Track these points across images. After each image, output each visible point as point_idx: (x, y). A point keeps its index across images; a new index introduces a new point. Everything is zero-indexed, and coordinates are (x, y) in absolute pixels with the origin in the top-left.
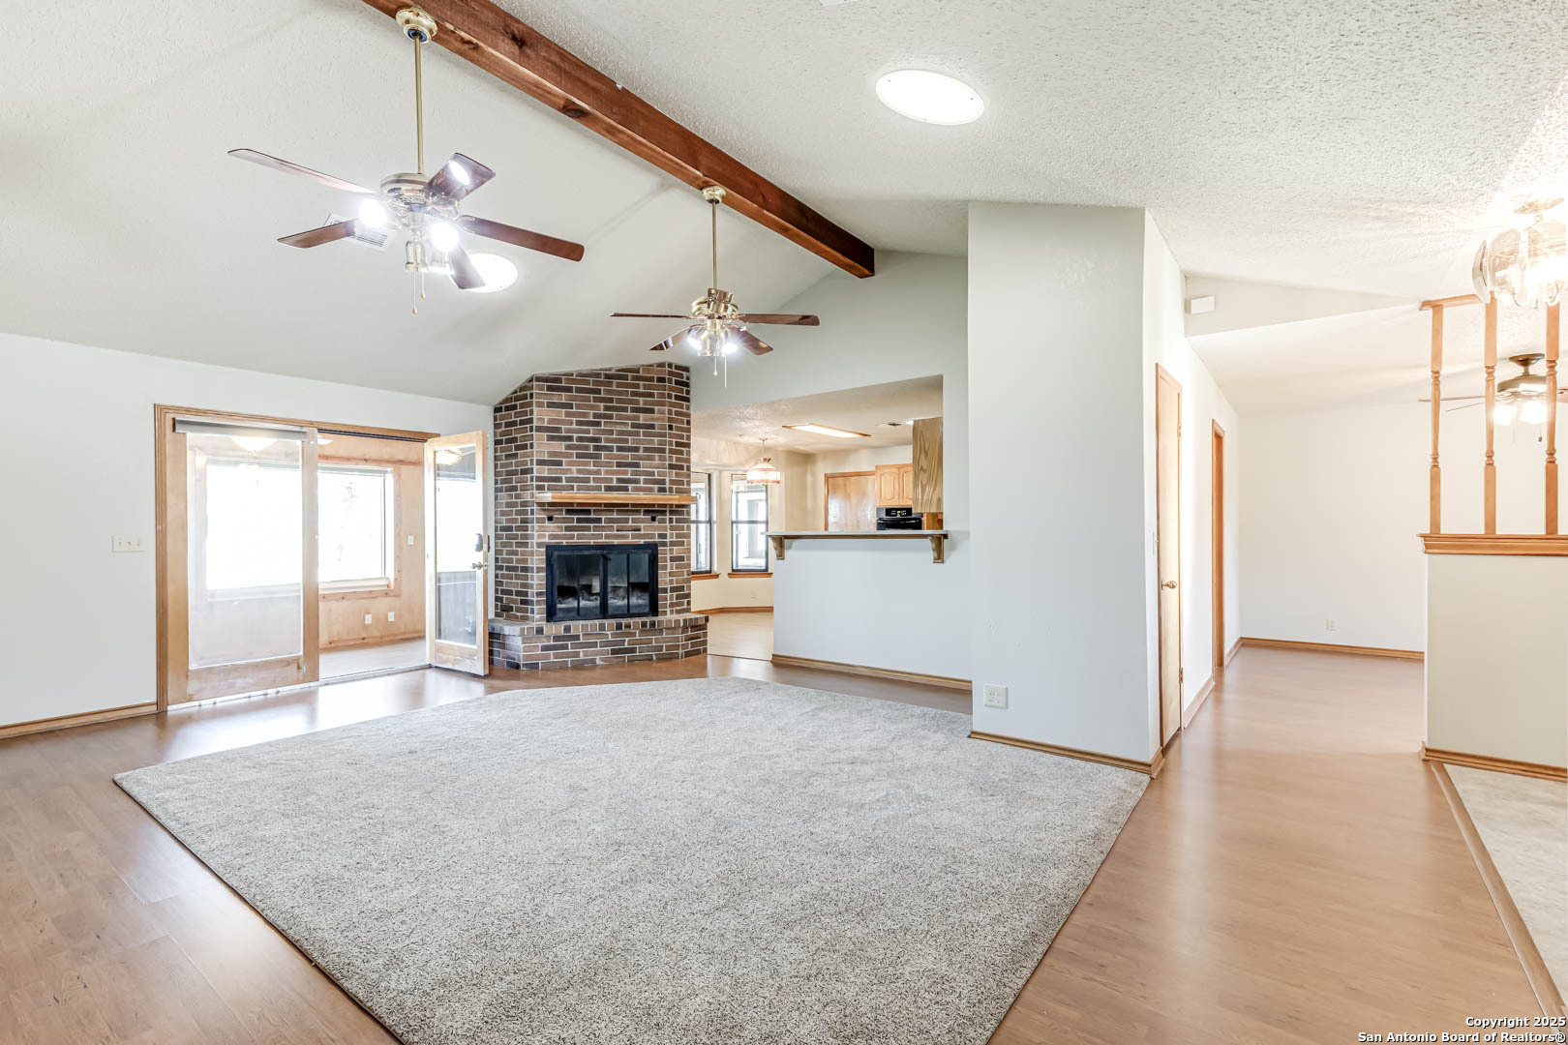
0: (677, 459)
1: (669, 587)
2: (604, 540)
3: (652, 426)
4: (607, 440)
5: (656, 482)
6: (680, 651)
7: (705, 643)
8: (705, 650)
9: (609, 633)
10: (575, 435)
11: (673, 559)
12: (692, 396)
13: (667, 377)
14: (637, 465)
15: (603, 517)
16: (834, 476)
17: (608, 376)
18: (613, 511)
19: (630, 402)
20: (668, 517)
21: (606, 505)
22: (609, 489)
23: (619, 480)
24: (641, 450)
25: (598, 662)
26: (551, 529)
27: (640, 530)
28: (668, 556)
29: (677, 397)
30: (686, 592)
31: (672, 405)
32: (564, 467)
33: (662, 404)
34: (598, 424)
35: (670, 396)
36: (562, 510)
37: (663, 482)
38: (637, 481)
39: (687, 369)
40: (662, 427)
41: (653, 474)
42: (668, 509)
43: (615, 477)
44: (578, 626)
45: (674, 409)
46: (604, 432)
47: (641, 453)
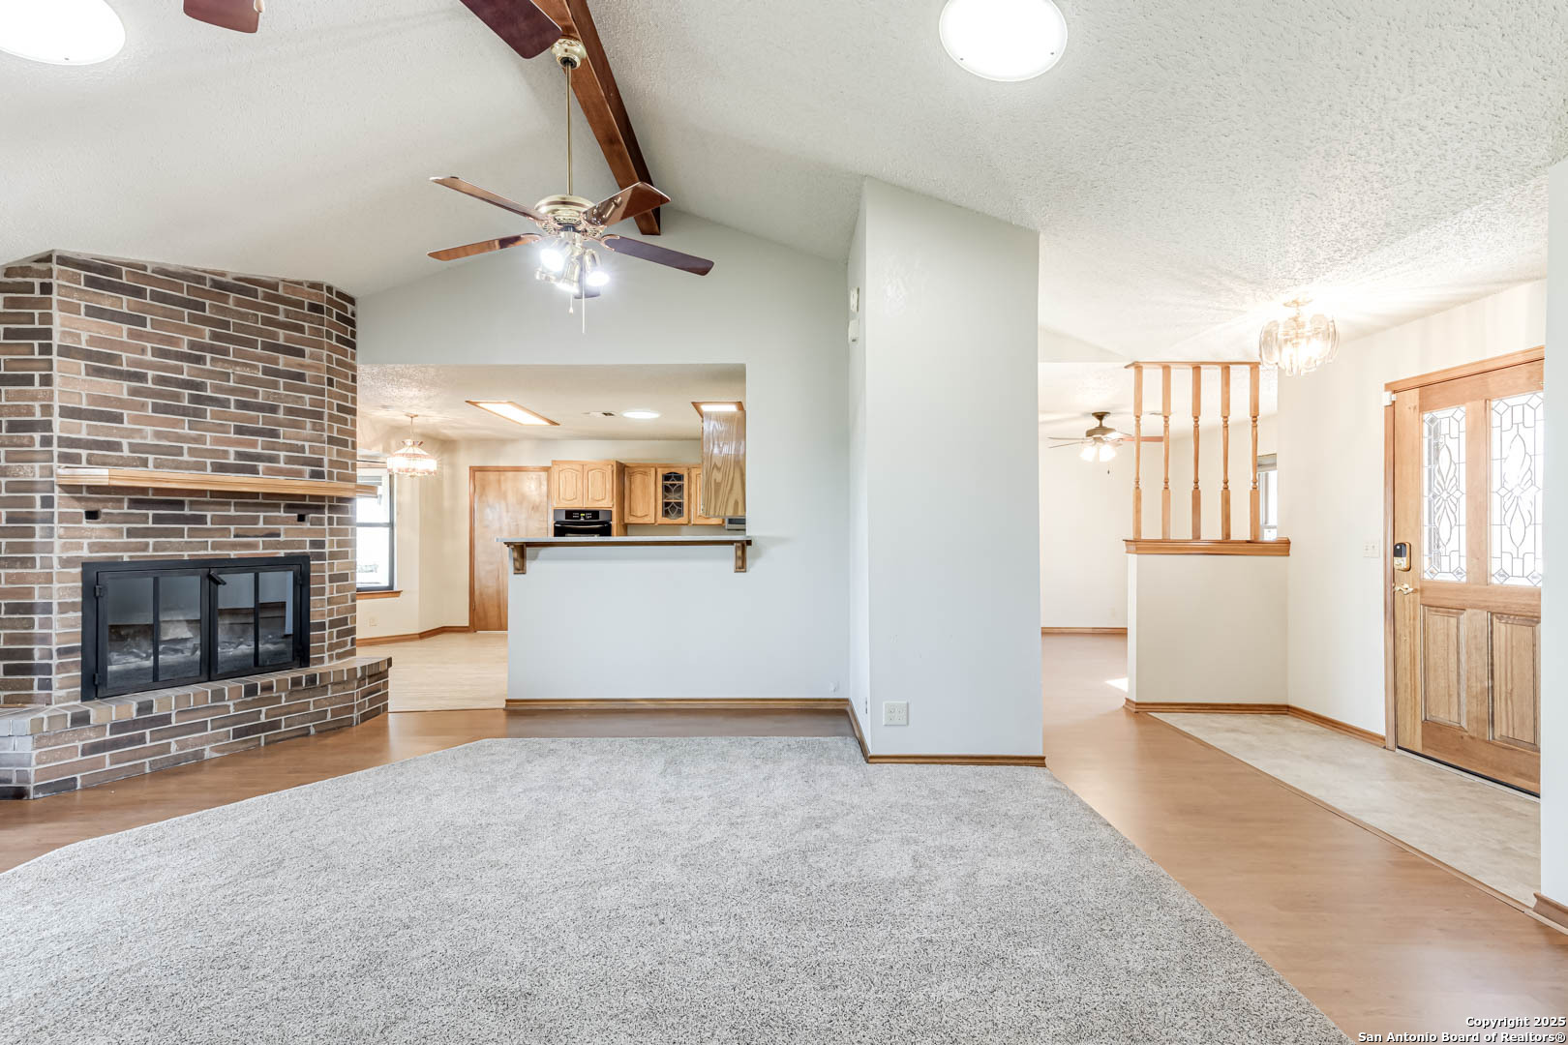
0: (339, 431)
1: (327, 620)
2: (210, 552)
3: (301, 377)
4: (217, 389)
5: (307, 462)
6: (356, 714)
7: (385, 696)
8: (386, 707)
9: (231, 703)
10: (151, 373)
11: (333, 579)
12: (359, 341)
13: (325, 305)
14: (274, 434)
15: (209, 514)
16: (482, 469)
17: (216, 284)
18: (229, 504)
19: (260, 333)
20: (326, 515)
21: (214, 494)
22: (220, 468)
23: (240, 455)
24: (281, 411)
25: (208, 754)
26: (98, 533)
27: (278, 535)
28: (327, 574)
29: (339, 339)
30: (349, 626)
31: (332, 349)
32: (126, 425)
33: (319, 345)
34: (200, 360)
35: (329, 335)
36: (121, 501)
37: (319, 463)
38: (273, 459)
39: (352, 301)
40: (318, 380)
41: (302, 449)
42: (327, 504)
43: (232, 450)
44: (165, 700)
45: (335, 356)
46: (211, 374)
47: (281, 415)
